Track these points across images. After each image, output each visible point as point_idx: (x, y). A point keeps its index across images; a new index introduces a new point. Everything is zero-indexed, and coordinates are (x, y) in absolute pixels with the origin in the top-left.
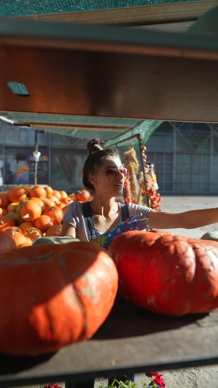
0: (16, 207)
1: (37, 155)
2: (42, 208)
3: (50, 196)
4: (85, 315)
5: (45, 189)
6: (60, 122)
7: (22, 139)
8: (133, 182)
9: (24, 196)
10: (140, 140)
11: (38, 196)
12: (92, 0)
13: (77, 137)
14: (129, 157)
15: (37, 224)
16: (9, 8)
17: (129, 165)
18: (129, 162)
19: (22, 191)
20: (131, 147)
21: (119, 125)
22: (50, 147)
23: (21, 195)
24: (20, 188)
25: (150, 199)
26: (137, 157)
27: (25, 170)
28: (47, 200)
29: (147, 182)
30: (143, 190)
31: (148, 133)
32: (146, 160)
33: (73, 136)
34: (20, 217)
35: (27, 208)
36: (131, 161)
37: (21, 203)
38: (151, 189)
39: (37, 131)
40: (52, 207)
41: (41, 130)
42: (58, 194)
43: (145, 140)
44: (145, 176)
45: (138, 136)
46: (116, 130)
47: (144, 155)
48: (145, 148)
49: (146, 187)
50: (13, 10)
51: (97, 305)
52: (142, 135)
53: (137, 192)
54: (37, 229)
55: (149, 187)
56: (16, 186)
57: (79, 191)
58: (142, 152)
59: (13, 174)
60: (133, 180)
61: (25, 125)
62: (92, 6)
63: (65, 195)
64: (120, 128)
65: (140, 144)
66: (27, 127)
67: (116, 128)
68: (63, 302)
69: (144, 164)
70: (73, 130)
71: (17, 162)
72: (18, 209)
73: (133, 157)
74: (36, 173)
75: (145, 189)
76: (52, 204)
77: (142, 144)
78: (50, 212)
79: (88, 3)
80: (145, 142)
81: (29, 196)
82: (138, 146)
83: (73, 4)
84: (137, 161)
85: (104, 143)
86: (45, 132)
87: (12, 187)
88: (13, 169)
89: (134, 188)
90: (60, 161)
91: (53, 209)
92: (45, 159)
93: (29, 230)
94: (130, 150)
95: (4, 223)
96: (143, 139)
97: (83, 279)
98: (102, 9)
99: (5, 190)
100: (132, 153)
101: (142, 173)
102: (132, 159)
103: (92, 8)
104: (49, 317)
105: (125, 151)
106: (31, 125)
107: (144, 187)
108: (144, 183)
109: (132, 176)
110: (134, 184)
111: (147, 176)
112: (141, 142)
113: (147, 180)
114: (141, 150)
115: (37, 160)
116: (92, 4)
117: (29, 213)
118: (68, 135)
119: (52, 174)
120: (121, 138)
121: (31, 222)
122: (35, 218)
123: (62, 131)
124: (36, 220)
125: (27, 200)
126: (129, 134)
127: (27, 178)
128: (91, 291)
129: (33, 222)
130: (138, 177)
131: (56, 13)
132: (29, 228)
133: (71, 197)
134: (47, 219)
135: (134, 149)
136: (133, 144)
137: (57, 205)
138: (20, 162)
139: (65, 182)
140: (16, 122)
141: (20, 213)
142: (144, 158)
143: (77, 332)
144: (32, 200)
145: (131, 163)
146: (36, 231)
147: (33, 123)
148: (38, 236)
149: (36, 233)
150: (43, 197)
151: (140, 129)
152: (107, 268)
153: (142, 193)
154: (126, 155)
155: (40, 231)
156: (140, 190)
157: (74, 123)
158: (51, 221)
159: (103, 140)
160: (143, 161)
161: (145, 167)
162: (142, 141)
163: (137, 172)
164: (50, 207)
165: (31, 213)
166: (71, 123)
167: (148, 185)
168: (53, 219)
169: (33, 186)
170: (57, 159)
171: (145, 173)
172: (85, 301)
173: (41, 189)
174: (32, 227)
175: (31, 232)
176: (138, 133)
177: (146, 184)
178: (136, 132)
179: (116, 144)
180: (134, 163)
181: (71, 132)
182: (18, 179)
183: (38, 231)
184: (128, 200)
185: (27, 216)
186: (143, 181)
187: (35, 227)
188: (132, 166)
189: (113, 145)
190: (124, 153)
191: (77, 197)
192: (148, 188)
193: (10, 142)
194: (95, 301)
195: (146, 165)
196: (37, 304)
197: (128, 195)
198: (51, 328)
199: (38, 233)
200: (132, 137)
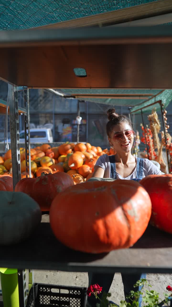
0: (64, 158)
1: (79, 120)
2: (84, 159)
3: (89, 150)
4: (129, 228)
5: (86, 145)
6: (98, 94)
7: (66, 107)
8: (155, 140)
9: (70, 150)
10: (161, 105)
11: (80, 150)
12: (129, 0)
13: (110, 104)
14: (152, 119)
15: (80, 171)
16: (69, 14)
17: (152, 126)
18: (152, 123)
19: (69, 146)
20: (154, 111)
21: (144, 94)
22: (88, 113)
23: (68, 150)
24: (67, 145)
25: (170, 154)
26: (159, 119)
27: (69, 131)
28: (87, 154)
29: (168, 139)
30: (164, 146)
31: (169, 99)
32: (167, 121)
33: (107, 104)
34: (68, 166)
35: (73, 159)
36: (154, 122)
37: (68, 155)
38: (170, 145)
39: (79, 101)
40: (91, 159)
41: (83, 100)
42: (95, 149)
43: (166, 104)
44: (166, 134)
45: (160, 102)
46: (141, 98)
47: (165, 117)
48: (166, 112)
49: (166, 143)
50: (71, 15)
51: (138, 223)
52: (163, 101)
53: (159, 148)
54: (79, 175)
55: (169, 143)
56: (62, 143)
57: (111, 147)
58: (163, 115)
59: (60, 134)
60: (155, 137)
61: (72, 97)
62: (128, 4)
63: (100, 150)
64: (145, 96)
65: (162, 109)
66: (73, 98)
67: (142, 96)
68: (115, 218)
69: (165, 125)
70: (107, 99)
71: (63, 125)
72: (66, 160)
73: (155, 119)
74: (78, 133)
75: (166, 145)
76: (91, 157)
77: (163, 108)
78: (90, 163)
79: (126, 3)
80: (166, 107)
81: (74, 150)
82: (160, 110)
83: (114, 5)
84: (158, 123)
85: (131, 108)
86: (85, 101)
87: (59, 144)
88: (60, 131)
89: (156, 144)
90: (95, 124)
91: (92, 160)
92: (84, 122)
93: (74, 176)
94: (153, 113)
95: (56, 170)
96: (164, 105)
97: (128, 204)
98: (136, 5)
99: (55, 146)
100: (155, 116)
101: (163, 132)
102: (154, 121)
103: (128, 6)
104: (106, 227)
105: (148, 115)
106: (76, 97)
107: (165, 143)
108: (165, 140)
109: (155, 134)
110: (156, 142)
111: (168, 135)
112: (163, 107)
113: (168, 138)
114: (163, 114)
115: (79, 123)
116: (129, 3)
117: (74, 163)
118: (103, 103)
119: (89, 134)
120: (146, 105)
121: (75, 170)
122: (79, 167)
123: (98, 100)
124: (79, 168)
125: (72, 154)
126: (153, 101)
127: (70, 137)
128: (134, 212)
129: (77, 170)
130: (160, 136)
131: (102, 13)
132: (74, 174)
133: (105, 152)
134: (87, 168)
135: (157, 113)
136: (156, 108)
137: (94, 157)
138: (65, 125)
139: (99, 140)
140: (65, 95)
141: (68, 163)
142: (165, 119)
143: (124, 240)
144: (76, 153)
145: (154, 124)
146: (79, 177)
147: (78, 95)
148: (81, 181)
149: (79, 178)
150: (84, 151)
151: (161, 96)
152: (144, 199)
153: (163, 148)
154: (150, 117)
155: (82, 176)
156: (161, 146)
157: (109, 94)
158: (90, 169)
159: (130, 106)
160: (164, 123)
161: (166, 127)
162: (163, 105)
163: (159, 131)
164: (89, 159)
165: (76, 163)
166: (106, 94)
167: (168, 142)
168: (92, 168)
169: (76, 143)
170: (93, 123)
171: (165, 132)
172: (130, 219)
173: (83, 145)
174: (76, 173)
175: (76, 177)
176: (160, 100)
177: (167, 142)
178: (158, 98)
179: (141, 109)
180: (156, 124)
181: (105, 100)
182: (64, 138)
183: (81, 177)
184: (151, 154)
185: (73, 165)
186: (164, 138)
187: (78, 173)
188: (154, 127)
189: (139, 110)
190: (148, 117)
191: (109, 152)
192: (168, 145)
193: (58, 110)
194: (137, 220)
195: (166, 126)
196: (98, 218)
197: (151, 150)
198: (108, 235)
199: (81, 178)
200: (155, 103)
